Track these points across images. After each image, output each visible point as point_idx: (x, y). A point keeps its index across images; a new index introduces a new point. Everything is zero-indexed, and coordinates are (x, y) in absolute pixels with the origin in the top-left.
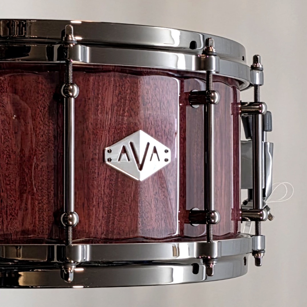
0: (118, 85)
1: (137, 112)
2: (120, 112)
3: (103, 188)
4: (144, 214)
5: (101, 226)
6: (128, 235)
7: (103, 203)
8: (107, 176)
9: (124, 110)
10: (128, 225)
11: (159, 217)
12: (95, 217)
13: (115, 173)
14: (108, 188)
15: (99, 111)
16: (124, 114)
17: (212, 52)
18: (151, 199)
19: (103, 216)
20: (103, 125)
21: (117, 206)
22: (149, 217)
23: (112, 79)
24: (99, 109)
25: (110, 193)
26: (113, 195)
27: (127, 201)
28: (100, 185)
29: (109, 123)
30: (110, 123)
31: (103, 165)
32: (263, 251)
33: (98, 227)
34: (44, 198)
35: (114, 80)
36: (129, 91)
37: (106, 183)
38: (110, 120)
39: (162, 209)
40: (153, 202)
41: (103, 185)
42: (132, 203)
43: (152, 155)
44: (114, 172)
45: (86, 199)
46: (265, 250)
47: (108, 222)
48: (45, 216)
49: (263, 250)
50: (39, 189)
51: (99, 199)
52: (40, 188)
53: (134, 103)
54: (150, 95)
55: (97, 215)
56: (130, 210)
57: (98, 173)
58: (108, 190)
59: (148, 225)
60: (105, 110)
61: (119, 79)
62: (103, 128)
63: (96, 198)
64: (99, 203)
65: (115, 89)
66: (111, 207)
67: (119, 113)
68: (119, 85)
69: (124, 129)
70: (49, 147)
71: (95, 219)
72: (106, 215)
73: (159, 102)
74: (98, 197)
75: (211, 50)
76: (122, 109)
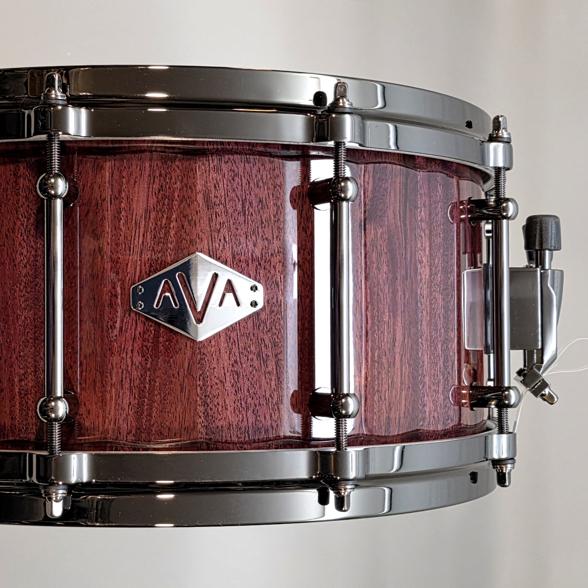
0: (158, 175)
1: (194, 220)
2: (162, 222)
3: (130, 354)
4: (209, 400)
5: (126, 419)
6: (178, 435)
7: (131, 380)
8: (137, 333)
9: (169, 219)
10: (178, 419)
11: (241, 404)
12: (116, 403)
13: (152, 328)
14: (140, 355)
15: (122, 222)
16: (170, 224)
17: (343, 107)
18: (225, 374)
19: (130, 403)
20: (129, 245)
21: (157, 384)
22: (220, 403)
23: (147, 164)
24: (122, 218)
25: (143, 363)
26: (148, 366)
27: (176, 375)
28: (124, 348)
29: (140, 242)
30: (143, 242)
31: (129, 315)
32: (510, 461)
33: (121, 422)
34: (29, 371)
35: (150, 166)
36: (178, 183)
37: (135, 345)
38: (144, 235)
39: (248, 391)
40: (228, 379)
41: (130, 348)
42: (186, 380)
43: (224, 295)
44: (151, 326)
45: (98, 373)
46: (515, 458)
47: (139, 415)
48: (30, 402)
49: (512, 459)
50: (20, 356)
51: (122, 373)
52: (22, 354)
53: (189, 205)
54: (222, 189)
55: (120, 401)
56: (181, 392)
57: (121, 328)
58: (140, 358)
59: (219, 417)
60: (134, 218)
61: (160, 164)
62: (130, 250)
63: (118, 372)
64: (122, 381)
65: (152, 181)
66: (145, 387)
67: (159, 223)
68: (160, 175)
69: (169, 250)
70: (36, 285)
71: (115, 407)
72: (136, 401)
73: (241, 202)
74: (120, 371)
75: (341, 104)
76: (165, 216)
